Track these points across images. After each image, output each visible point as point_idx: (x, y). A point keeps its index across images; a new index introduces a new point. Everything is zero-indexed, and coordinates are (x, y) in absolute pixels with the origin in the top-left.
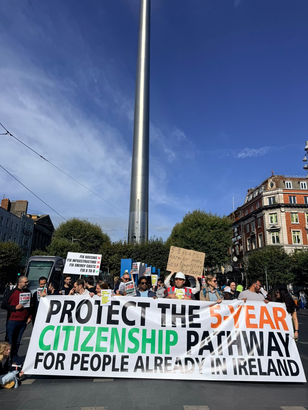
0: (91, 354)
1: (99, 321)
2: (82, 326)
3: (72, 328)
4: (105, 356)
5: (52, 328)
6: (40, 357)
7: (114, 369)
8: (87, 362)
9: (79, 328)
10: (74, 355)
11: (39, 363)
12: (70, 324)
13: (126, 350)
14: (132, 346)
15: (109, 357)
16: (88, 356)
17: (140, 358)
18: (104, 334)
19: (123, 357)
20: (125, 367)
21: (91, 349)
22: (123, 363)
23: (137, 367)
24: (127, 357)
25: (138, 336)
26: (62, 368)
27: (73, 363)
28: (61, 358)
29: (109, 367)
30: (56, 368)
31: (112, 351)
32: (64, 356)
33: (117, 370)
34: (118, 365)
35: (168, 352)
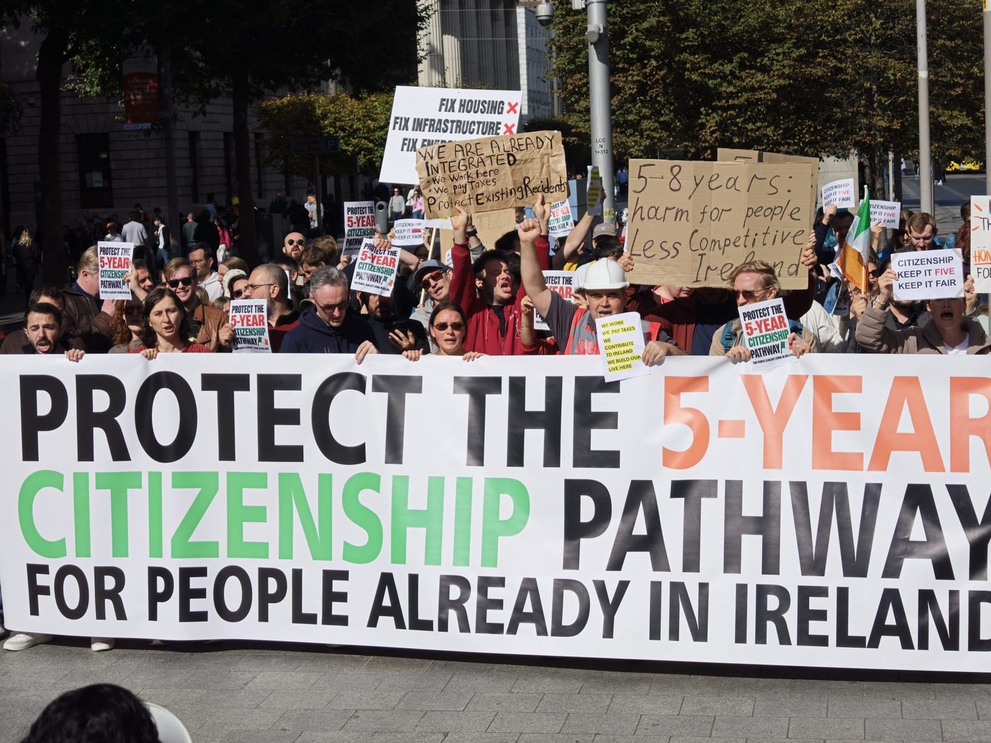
0: (214, 567)
1: (227, 450)
2: (167, 469)
3: (133, 480)
4: (265, 574)
5: (54, 479)
6: (42, 580)
7: (300, 617)
8: (201, 593)
9: (155, 478)
10: (154, 572)
11: (41, 598)
12: (122, 466)
13: (337, 549)
14: (360, 537)
15: (279, 575)
16: (202, 572)
17: (387, 580)
18: (251, 497)
19: (329, 576)
20: (338, 609)
21: (210, 549)
22: (330, 596)
23: (378, 611)
24: (344, 575)
25: (378, 502)
26: (121, 615)
27: (155, 598)
28: (110, 583)
29: (281, 610)
30: (101, 614)
31: (286, 553)
32: (118, 574)
33: (311, 619)
34: (312, 602)
35: (490, 557)
